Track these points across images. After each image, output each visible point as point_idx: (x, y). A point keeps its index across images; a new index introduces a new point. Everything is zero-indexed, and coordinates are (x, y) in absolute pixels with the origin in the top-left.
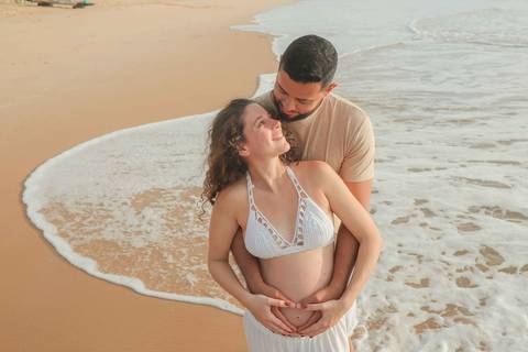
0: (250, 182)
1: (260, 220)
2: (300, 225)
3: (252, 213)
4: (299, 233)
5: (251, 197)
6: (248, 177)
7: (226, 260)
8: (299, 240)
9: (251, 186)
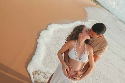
0: (77, 42)
1: (75, 51)
2: (82, 56)
3: (74, 48)
4: (81, 57)
5: (75, 45)
6: (77, 41)
7: (62, 54)
8: (80, 59)
9: (76, 43)
